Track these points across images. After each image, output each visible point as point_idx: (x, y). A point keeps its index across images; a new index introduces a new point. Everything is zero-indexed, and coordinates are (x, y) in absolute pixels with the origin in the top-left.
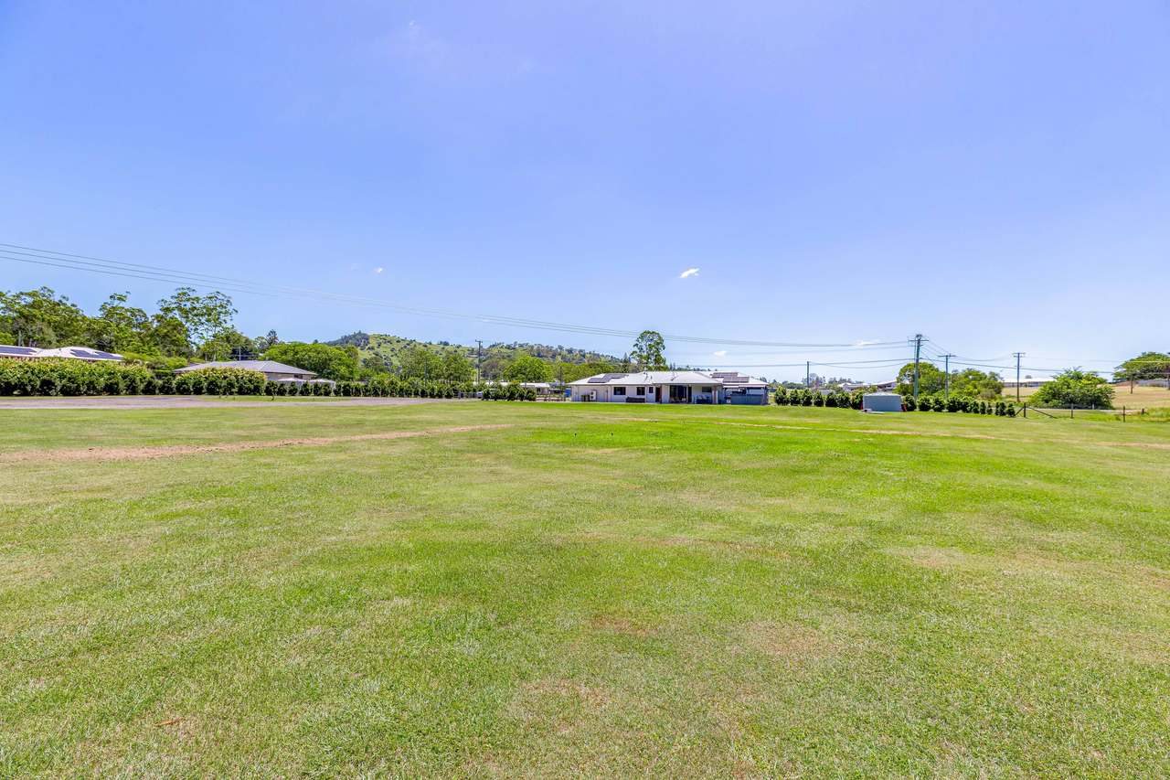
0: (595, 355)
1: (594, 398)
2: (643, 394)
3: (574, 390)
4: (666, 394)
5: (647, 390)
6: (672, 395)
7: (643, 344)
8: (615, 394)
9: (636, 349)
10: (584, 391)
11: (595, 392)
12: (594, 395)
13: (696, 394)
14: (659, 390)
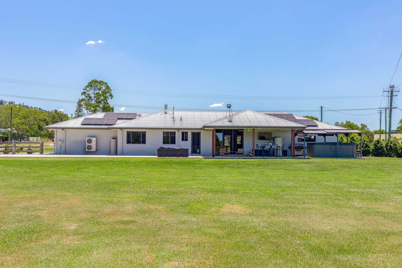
0: (24, 106)
1: (94, 149)
2: (173, 142)
3: (59, 135)
4: (207, 142)
5: (178, 136)
6: (218, 144)
7: (91, 93)
8: (128, 142)
9: (83, 97)
10: (72, 137)
11: (94, 140)
12: (93, 144)
13: (249, 144)
14: (196, 137)
